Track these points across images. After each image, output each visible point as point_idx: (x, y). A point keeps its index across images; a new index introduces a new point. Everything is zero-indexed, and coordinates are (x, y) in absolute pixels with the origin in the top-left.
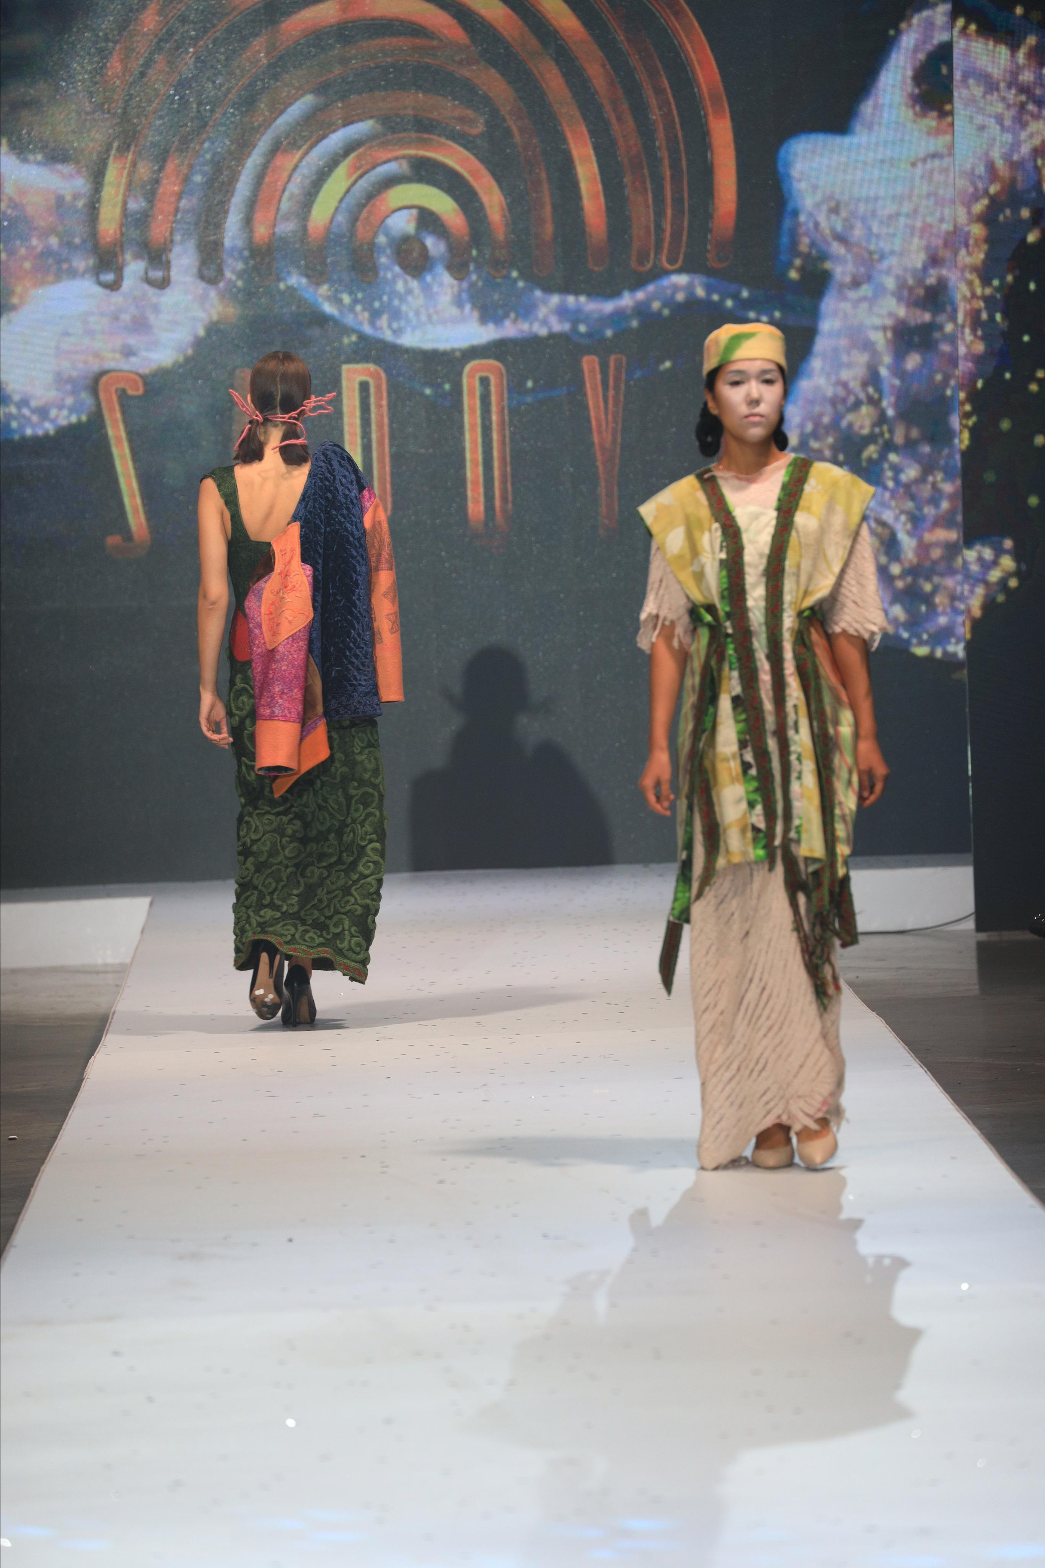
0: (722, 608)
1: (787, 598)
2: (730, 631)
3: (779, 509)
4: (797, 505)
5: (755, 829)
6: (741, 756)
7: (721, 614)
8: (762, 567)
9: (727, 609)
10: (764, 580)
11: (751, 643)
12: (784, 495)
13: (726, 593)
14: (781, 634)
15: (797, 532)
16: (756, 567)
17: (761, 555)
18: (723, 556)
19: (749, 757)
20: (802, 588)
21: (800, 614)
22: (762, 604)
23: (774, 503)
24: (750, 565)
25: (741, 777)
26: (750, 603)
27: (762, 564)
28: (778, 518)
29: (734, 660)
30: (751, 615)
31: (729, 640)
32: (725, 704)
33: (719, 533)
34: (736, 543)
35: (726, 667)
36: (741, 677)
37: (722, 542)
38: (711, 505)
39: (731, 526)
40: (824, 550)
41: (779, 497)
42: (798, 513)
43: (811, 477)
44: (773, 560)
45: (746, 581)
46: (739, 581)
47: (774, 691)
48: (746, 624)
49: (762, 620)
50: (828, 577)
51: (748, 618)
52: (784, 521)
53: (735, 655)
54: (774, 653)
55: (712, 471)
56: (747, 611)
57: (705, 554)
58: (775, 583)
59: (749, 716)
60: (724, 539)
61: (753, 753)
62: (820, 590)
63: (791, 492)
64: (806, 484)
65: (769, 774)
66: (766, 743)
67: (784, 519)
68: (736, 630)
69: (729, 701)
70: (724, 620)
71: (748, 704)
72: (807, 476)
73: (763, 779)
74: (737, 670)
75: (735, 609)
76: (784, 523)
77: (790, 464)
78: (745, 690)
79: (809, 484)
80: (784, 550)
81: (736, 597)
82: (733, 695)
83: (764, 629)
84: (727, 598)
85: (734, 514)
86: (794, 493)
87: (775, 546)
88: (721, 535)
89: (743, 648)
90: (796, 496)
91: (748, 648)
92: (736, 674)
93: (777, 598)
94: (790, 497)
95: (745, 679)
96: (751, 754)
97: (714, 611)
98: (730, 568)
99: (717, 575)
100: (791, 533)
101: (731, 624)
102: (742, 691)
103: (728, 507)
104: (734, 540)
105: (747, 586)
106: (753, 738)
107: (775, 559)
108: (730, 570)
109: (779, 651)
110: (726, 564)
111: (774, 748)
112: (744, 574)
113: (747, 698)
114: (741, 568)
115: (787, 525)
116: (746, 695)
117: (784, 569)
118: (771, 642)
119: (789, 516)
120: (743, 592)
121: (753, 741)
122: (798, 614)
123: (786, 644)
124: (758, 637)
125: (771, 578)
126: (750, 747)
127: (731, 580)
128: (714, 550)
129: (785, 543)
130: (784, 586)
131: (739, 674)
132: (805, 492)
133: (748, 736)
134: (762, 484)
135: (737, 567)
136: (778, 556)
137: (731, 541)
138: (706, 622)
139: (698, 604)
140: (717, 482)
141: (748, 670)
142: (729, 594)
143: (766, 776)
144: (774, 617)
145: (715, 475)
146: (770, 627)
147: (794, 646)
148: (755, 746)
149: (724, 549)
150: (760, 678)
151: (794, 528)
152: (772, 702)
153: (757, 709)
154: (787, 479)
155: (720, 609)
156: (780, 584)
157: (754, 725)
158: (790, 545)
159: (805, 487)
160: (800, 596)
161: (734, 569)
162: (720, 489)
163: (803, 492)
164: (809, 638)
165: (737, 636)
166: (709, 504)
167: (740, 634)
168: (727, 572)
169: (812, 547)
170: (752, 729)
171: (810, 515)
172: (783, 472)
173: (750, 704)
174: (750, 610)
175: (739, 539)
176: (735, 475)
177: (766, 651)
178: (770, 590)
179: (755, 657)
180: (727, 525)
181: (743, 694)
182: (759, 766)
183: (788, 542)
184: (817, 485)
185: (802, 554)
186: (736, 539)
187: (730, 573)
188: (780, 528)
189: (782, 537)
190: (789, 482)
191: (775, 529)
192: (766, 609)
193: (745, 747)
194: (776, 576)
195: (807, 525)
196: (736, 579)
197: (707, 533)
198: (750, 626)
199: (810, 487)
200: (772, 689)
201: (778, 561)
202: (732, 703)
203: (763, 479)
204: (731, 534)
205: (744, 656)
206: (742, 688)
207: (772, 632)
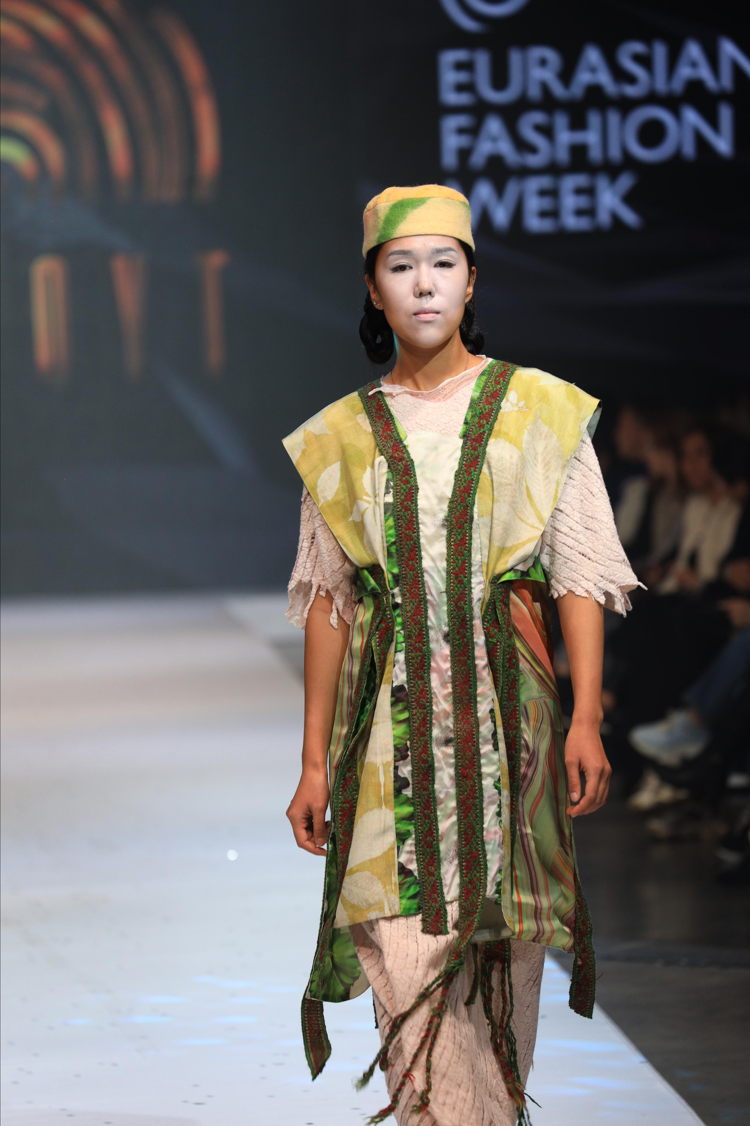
0: (390, 569)
1: (477, 558)
2: (399, 600)
3: (465, 436)
4: (491, 430)
5: (403, 870)
6: (396, 768)
7: (388, 577)
8: (442, 515)
9: (396, 571)
10: (444, 532)
11: (427, 618)
12: (473, 416)
13: (393, 549)
14: (471, 609)
15: (489, 467)
16: (434, 515)
17: (440, 499)
18: (390, 499)
19: (406, 770)
20: (496, 544)
21: (495, 580)
22: (443, 565)
23: (460, 428)
24: (425, 513)
25: (392, 797)
26: (426, 563)
27: (442, 511)
28: (463, 447)
29: (400, 637)
30: (426, 578)
31: (398, 611)
32: (384, 698)
33: (385, 468)
34: (408, 482)
35: (392, 649)
36: (407, 661)
37: (388, 481)
38: (375, 432)
39: (401, 459)
40: (527, 488)
41: (466, 419)
42: (492, 441)
43: (511, 389)
44: (456, 506)
45: (421, 534)
46: (411, 533)
47: (456, 686)
48: (421, 591)
49: (443, 587)
50: (535, 525)
51: (423, 584)
52: (472, 452)
53: (402, 632)
54: (458, 633)
55: (380, 386)
56: (422, 573)
57: (365, 497)
58: (459, 538)
59: (413, 715)
60: (391, 477)
61: (413, 766)
62: (524, 544)
63: (482, 412)
64: (504, 400)
65: (431, 798)
66: (431, 756)
67: (472, 449)
68: (407, 599)
69: (389, 694)
70: (392, 585)
71: (413, 700)
72: (506, 389)
73: (422, 804)
74: (403, 652)
75: (406, 570)
76: (472, 455)
77: (483, 374)
78: (411, 679)
79: (507, 400)
80: (472, 492)
81: (406, 555)
82: (394, 685)
83: (445, 599)
84: (395, 555)
85: (405, 443)
86: (487, 413)
87: (459, 487)
88: (387, 472)
89: (412, 623)
90: (490, 418)
91: (420, 624)
92: (401, 657)
93: (463, 558)
94: (480, 418)
95: (412, 666)
96: (409, 768)
97: (380, 574)
98: (398, 515)
99: (382, 526)
100: (481, 468)
101: (400, 590)
102: (407, 681)
103: (398, 434)
104: (404, 478)
105: (422, 541)
106: (415, 746)
107: (459, 504)
108: (398, 519)
109: (467, 632)
110: (393, 510)
111: (443, 763)
112: (418, 524)
113: (412, 691)
114: (414, 515)
115: (477, 457)
116: (412, 687)
117: (472, 518)
118: (454, 618)
119: (480, 445)
120: (416, 548)
121: (415, 750)
122: (493, 579)
123: (477, 623)
124: (437, 609)
125: (454, 530)
126: (409, 758)
127: (400, 532)
128: (377, 492)
129: (474, 482)
130: (473, 542)
131: (405, 657)
132: (501, 411)
133: (408, 743)
134: (445, 402)
135: (408, 515)
136: (463, 500)
137: (401, 480)
138: (369, 589)
139: (360, 566)
140: (384, 401)
141: (418, 653)
142: (397, 550)
143: (428, 801)
144: (458, 584)
145: (383, 391)
146: (454, 597)
147: (483, 624)
148: (416, 756)
149: (391, 490)
150: (433, 664)
151: (485, 461)
152: (451, 699)
153: (425, 708)
154: (477, 394)
155: (387, 570)
156: (467, 538)
157: (418, 729)
158: (479, 485)
159: (503, 404)
160: (494, 555)
161: (403, 517)
162: (389, 411)
163: (499, 411)
164: (503, 613)
165: (406, 606)
166: (373, 431)
167: (411, 604)
168: (395, 521)
169: (510, 487)
170: (413, 733)
171: (508, 443)
172: (473, 384)
173: (416, 699)
174: (427, 572)
175: (411, 477)
176: (408, 390)
177: (446, 629)
178: (452, 547)
179: (430, 636)
180: (395, 458)
181: (408, 685)
182: (419, 786)
183: (478, 481)
184: (518, 401)
185: (495, 498)
186: (407, 477)
187: (399, 523)
188: (466, 461)
189: (470, 474)
190: (480, 398)
191: (459, 463)
192: (447, 572)
193: (404, 757)
194: (461, 527)
195: (502, 457)
196: (406, 530)
197: (369, 469)
198: (426, 594)
199: (508, 404)
200: (453, 682)
201: (464, 508)
202: (393, 699)
203: (446, 395)
204: (400, 470)
205: (414, 634)
206: (407, 677)
207: (456, 605)
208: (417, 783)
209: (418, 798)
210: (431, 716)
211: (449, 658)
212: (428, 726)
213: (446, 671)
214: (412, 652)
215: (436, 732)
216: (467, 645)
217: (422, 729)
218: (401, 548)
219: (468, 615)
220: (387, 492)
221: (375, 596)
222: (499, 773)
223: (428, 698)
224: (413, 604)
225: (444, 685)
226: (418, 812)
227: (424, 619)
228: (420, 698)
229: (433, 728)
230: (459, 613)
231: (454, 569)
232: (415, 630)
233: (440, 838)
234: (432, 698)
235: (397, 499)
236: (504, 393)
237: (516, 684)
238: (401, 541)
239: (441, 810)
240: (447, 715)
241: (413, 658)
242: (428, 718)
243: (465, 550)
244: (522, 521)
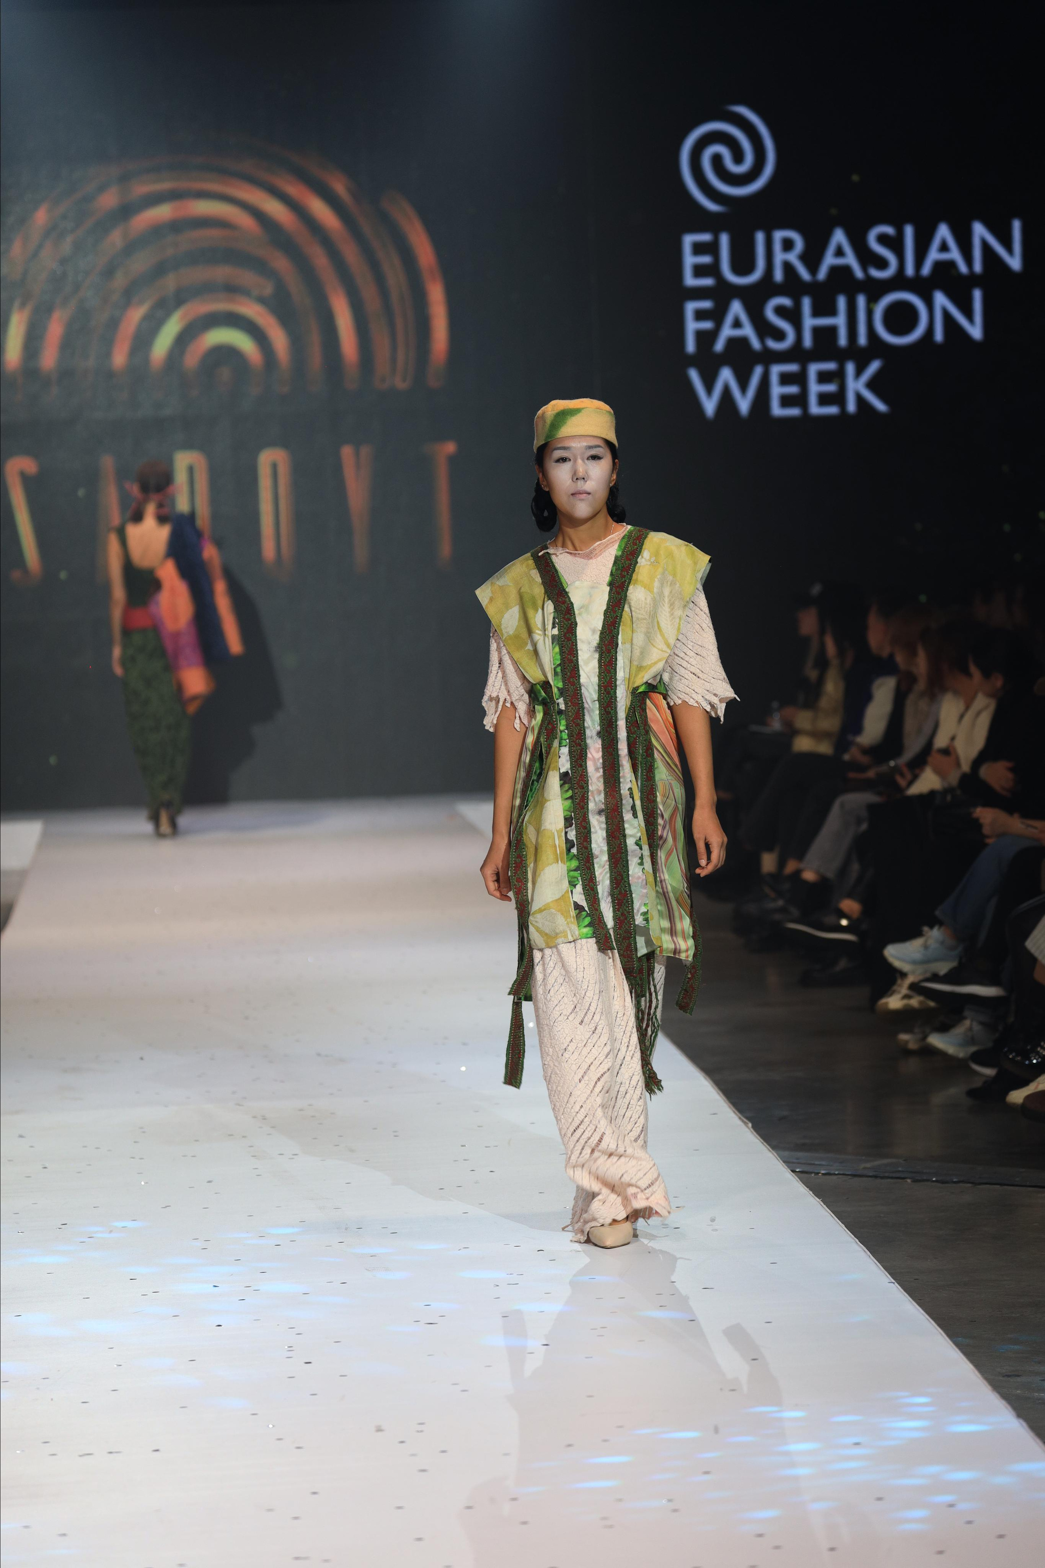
0: (556, 684)
1: (621, 674)
2: (563, 707)
3: (611, 584)
4: (630, 580)
5: (577, 907)
6: (566, 833)
7: (555, 690)
8: (595, 643)
9: (561, 685)
10: (597, 656)
11: (584, 720)
12: (616, 570)
13: (559, 669)
14: (616, 713)
15: (630, 607)
16: (589, 643)
17: (594, 631)
18: (556, 631)
19: (572, 835)
20: (635, 664)
21: (634, 691)
22: (595, 680)
23: (607, 578)
24: (583, 642)
26: (583, 680)
27: (595, 639)
28: (610, 593)
29: (565, 736)
30: (583, 690)
31: (562, 716)
32: (553, 782)
33: (552, 609)
34: (569, 619)
35: (556, 743)
36: (570, 753)
37: (554, 618)
38: (544, 583)
39: (564, 602)
40: (658, 622)
41: (611, 572)
42: (631, 587)
43: (645, 549)
44: (605, 637)
45: (579, 657)
46: (572, 657)
47: (606, 770)
48: (579, 701)
49: (595, 696)
50: (663, 650)
51: (581, 695)
52: (617, 596)
53: (566, 731)
54: (607, 731)
55: (547, 548)
56: (580, 687)
57: (537, 631)
58: (607, 660)
59: (575, 794)
60: (556, 616)
61: (576, 831)
62: (656, 663)
63: (624, 566)
64: (640, 557)
65: (590, 854)
66: (588, 823)
67: (616, 594)
68: (569, 706)
69: (558, 778)
70: (557, 697)
71: (575, 782)
72: (641, 549)
73: (584, 860)
74: (568, 746)
75: (568, 685)
76: (616, 598)
77: (623, 538)
78: (573, 767)
79: (642, 557)
80: (617, 625)
81: (569, 674)
82: (561, 772)
83: (598, 706)
84: (560, 674)
85: (567, 590)
86: (627, 567)
87: (607, 622)
88: (554, 612)
89: (574, 725)
90: (630, 570)
91: (579, 726)
92: (565, 750)
93: (610, 674)
94: (622, 571)
95: (574, 757)
96: (574, 832)
97: (548, 688)
98: (563, 644)
99: (550, 653)
100: (624, 607)
101: (564, 700)
102: (571, 768)
103: (561, 584)
104: (566, 617)
105: (581, 663)
106: (577, 817)
107: (607, 635)
108: (562, 647)
109: (613, 730)
110: (558, 640)
111: (597, 828)
112: (577, 650)
113: (575, 775)
114: (574, 644)
115: (621, 599)
116: (574, 773)
117: (617, 644)
118: (604, 719)
119: (623, 590)
120: (576, 668)
121: (577, 819)
122: (633, 690)
123: (622, 724)
124: (592, 714)
125: (604, 654)
126: (574, 825)
127: (564, 657)
128: (546, 627)
129: (618, 618)
130: (618, 662)
131: (569, 751)
132: (638, 564)
133: (573, 814)
134: (596, 560)
135: (570, 643)
136: (611, 631)
137: (563, 618)
138: (540, 699)
139: (534, 683)
140: (551, 559)
141: (579, 747)
142: (561, 670)
143: (588, 857)
144: (607, 694)
145: (549, 552)
146: (603, 704)
147: (627, 724)
148: (578, 824)
149: (556, 625)
150: (589, 755)
151: (627, 602)
152: (602, 780)
153: (583, 788)
154: (620, 553)
155: (554, 685)
156: (614, 660)
157: (579, 804)
158: (622, 619)
159: (639, 560)
160: (634, 672)
161: (566, 646)
162: (554, 566)
163: (636, 565)
164: (641, 715)
165: (569, 712)
166: (542, 582)
167: (572, 710)
168: (560, 648)
169: (645, 621)
170: (576, 807)
171: (643, 588)
172: (616, 546)
173: (577, 782)
174: (583, 686)
175: (571, 616)
176: (568, 551)
177: (598, 728)
178: (603, 667)
179: (586, 734)
180: (559, 602)
181: (571, 771)
182: (582, 846)
183: (621, 617)
184: (651, 557)
185: (634, 629)
186: (568, 615)
187: (563, 650)
188: (612, 603)
189: (615, 612)
190: (622, 556)
191: (607, 604)
192: (598, 686)
193: (571, 825)
194: (609, 652)
195: (639, 599)
196: (568, 655)
197: (540, 611)
198: (583, 703)
199: (643, 560)
200: (603, 768)
201: (611, 637)
202: (562, 782)
203: (596, 554)
204: (563, 611)
205: (575, 733)
206: (571, 765)
207: (605, 710)
208: (580, 844)
209: (581, 855)
210: (588, 793)
211: (601, 750)
212: (586, 801)
213: (598, 759)
214: (574, 746)
215: (591, 806)
216: (613, 740)
217: (582, 804)
218: (565, 669)
219: (613, 718)
220: (553, 627)
221: (544, 703)
222: (639, 835)
223: (585, 781)
224: (574, 711)
225: (597, 769)
226: (582, 865)
227: (582, 722)
228: (580, 781)
229: (589, 802)
230: (607, 716)
231: (603, 683)
232: (576, 730)
233: (597, 884)
234: (588, 780)
235: (561, 632)
236: (640, 552)
237: (652, 769)
238: (564, 663)
239: (597, 863)
240: (599, 793)
241: (574, 752)
242: (586, 795)
243: (612, 669)
244: (654, 646)
